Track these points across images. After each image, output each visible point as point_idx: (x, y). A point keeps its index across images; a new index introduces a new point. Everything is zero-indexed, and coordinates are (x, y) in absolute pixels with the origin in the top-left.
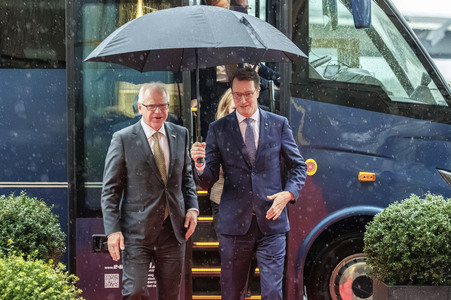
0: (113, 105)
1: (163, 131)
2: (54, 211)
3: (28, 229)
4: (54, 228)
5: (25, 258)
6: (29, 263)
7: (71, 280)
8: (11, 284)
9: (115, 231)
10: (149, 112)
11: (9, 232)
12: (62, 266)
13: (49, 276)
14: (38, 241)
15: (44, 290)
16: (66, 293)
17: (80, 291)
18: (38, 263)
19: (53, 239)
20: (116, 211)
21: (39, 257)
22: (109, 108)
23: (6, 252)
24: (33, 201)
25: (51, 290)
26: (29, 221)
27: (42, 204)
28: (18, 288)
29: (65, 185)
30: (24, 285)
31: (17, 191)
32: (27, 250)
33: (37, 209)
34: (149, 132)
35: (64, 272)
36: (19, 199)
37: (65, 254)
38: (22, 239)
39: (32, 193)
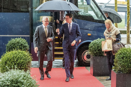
1: (47, 27)
2: (27, 41)
3: (22, 45)
4: (27, 45)
6: (22, 51)
7: (30, 55)
8: (18, 55)
9: (36, 47)
11: (18, 45)
12: (28, 52)
13: (26, 54)
14: (24, 47)
16: (29, 57)
17: (32, 57)
18: (23, 51)
19: (27, 47)
20: (36, 43)
22: (38, 21)
23: (17, 49)
24: (23, 39)
25: (26, 57)
26: (22, 43)
27: (24, 40)
29: (29, 36)
30: (21, 56)
31: (19, 37)
32: (21, 49)
33: (23, 41)
34: (44, 27)
36: (20, 39)
37: (29, 50)
38: (21, 47)
39: (22, 37)
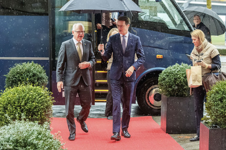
0: (66, 30)
1: (81, 42)
2: (44, 68)
3: (34, 75)
4: (44, 75)
5: (33, 86)
6: (35, 87)
7: (50, 94)
8: (28, 95)
10: (78, 34)
11: (27, 76)
12: (47, 88)
13: (42, 92)
14: (38, 79)
15: (40, 97)
16: (48, 98)
17: (53, 98)
18: (38, 87)
19: (44, 79)
20: (61, 73)
21: (38, 85)
22: (64, 31)
23: (26, 83)
24: (36, 65)
25: (43, 97)
26: (35, 72)
27: (40, 66)
28: (30, 96)
29: (48, 59)
30: (32, 95)
31: (30, 61)
32: (34, 83)
33: (38, 67)
34: (76, 42)
35: (47, 91)
36: (31, 64)
37: (48, 84)
38: (32, 79)
39: (35, 62)
